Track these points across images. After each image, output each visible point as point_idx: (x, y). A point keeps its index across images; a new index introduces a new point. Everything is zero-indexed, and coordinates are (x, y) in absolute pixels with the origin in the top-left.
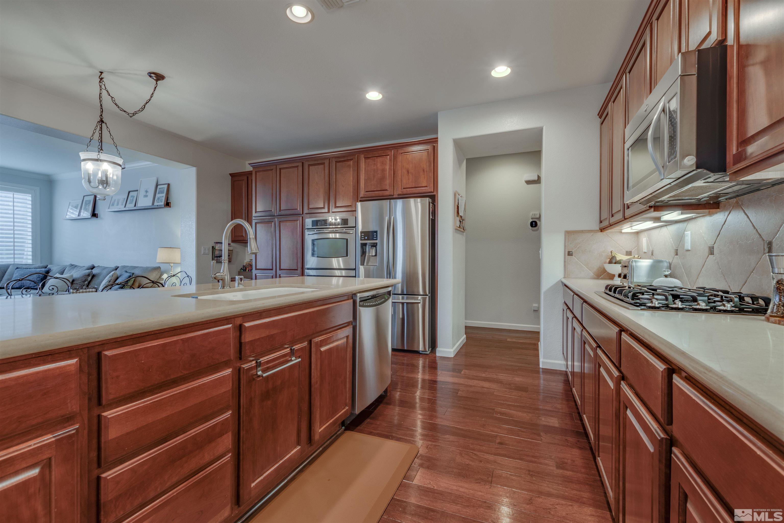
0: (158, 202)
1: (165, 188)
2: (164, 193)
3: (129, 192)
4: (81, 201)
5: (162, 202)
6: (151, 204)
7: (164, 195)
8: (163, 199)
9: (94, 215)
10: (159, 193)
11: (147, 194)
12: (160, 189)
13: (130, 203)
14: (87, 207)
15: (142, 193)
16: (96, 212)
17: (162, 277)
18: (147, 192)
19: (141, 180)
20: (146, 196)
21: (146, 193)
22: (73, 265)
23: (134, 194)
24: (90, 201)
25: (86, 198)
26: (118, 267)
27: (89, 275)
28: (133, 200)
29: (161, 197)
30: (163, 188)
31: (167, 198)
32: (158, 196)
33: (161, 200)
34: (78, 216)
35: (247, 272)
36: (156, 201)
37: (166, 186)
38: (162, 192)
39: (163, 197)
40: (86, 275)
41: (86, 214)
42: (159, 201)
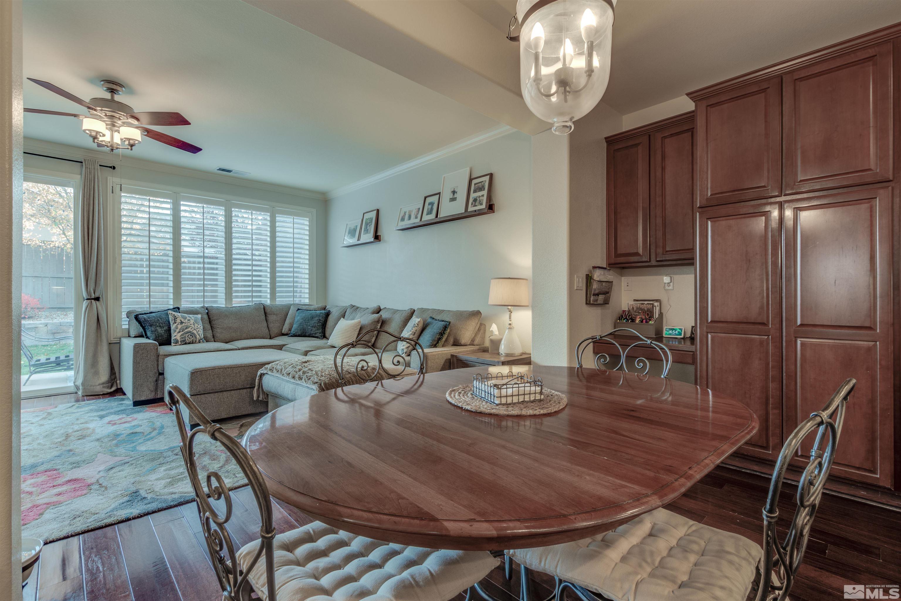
0: (475, 206)
1: (485, 181)
2: (484, 190)
3: (425, 198)
4: (361, 220)
5: (481, 204)
6: (463, 211)
7: (485, 193)
8: (483, 200)
9: (377, 237)
10: (475, 191)
11: (456, 196)
12: (476, 185)
13: (427, 214)
14: (368, 228)
15: (446, 196)
16: (378, 234)
17: (491, 330)
18: (454, 192)
19: (443, 176)
20: (453, 199)
21: (454, 194)
22: (354, 306)
23: (435, 199)
24: (371, 219)
25: (367, 216)
26: (414, 311)
27: (378, 322)
28: (432, 209)
29: (479, 197)
30: (483, 182)
31: (490, 197)
32: (473, 195)
33: (480, 201)
34: (358, 240)
35: (637, 324)
36: (472, 204)
37: (487, 178)
38: (481, 189)
39: (483, 196)
40: (375, 322)
41: (369, 237)
42: (476, 204)
